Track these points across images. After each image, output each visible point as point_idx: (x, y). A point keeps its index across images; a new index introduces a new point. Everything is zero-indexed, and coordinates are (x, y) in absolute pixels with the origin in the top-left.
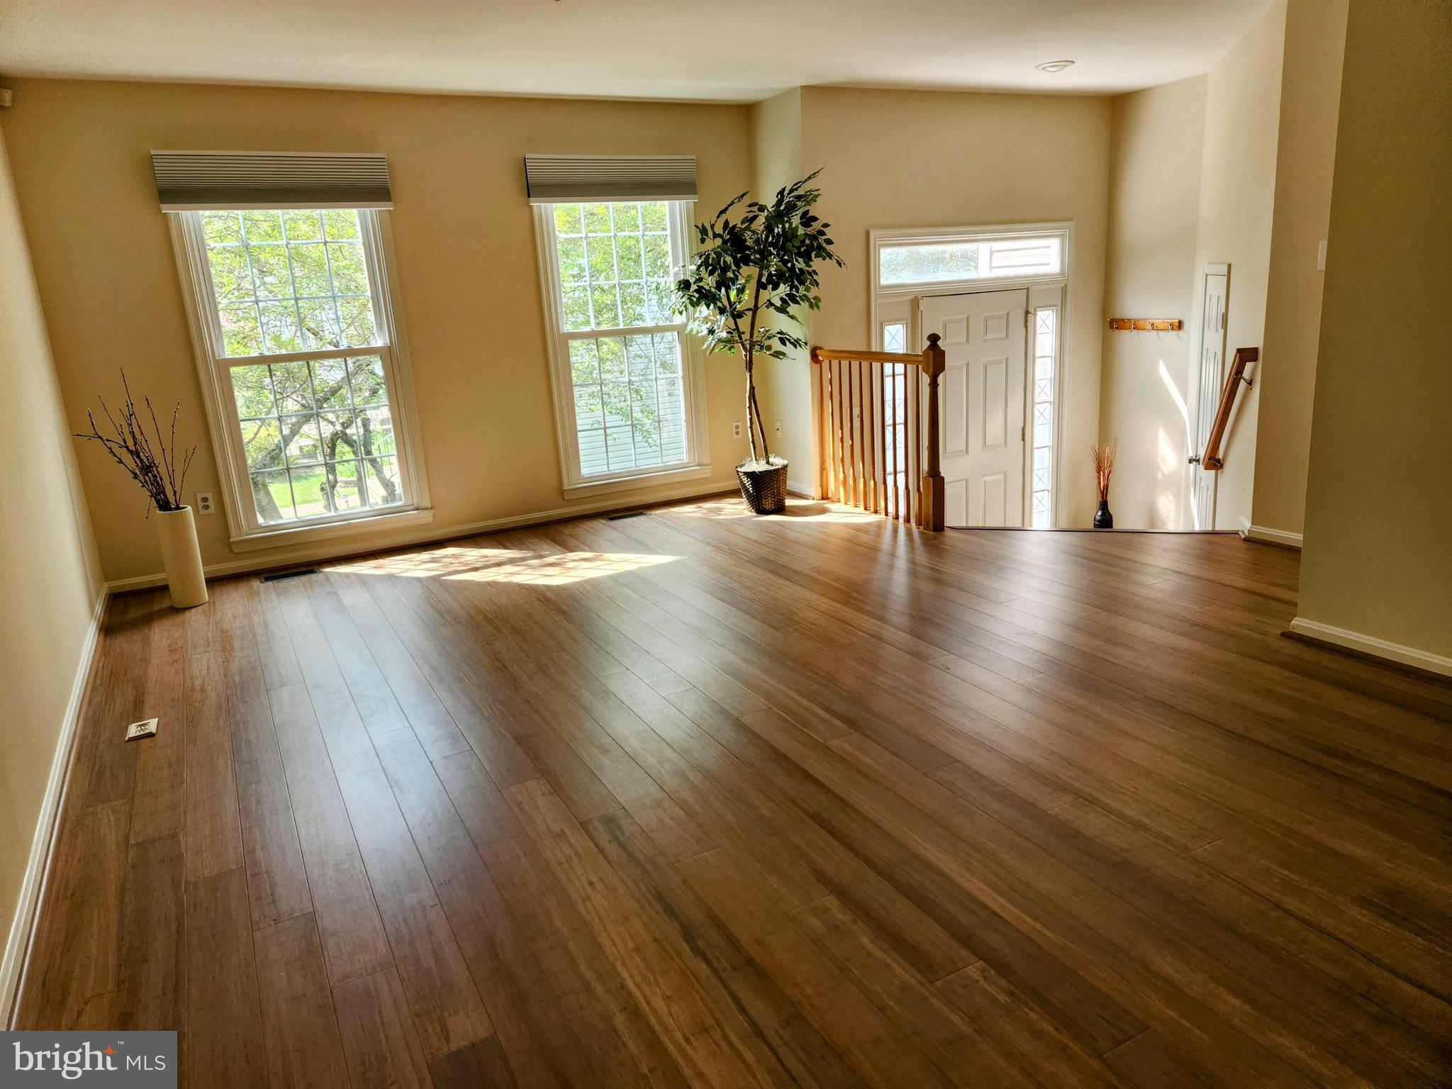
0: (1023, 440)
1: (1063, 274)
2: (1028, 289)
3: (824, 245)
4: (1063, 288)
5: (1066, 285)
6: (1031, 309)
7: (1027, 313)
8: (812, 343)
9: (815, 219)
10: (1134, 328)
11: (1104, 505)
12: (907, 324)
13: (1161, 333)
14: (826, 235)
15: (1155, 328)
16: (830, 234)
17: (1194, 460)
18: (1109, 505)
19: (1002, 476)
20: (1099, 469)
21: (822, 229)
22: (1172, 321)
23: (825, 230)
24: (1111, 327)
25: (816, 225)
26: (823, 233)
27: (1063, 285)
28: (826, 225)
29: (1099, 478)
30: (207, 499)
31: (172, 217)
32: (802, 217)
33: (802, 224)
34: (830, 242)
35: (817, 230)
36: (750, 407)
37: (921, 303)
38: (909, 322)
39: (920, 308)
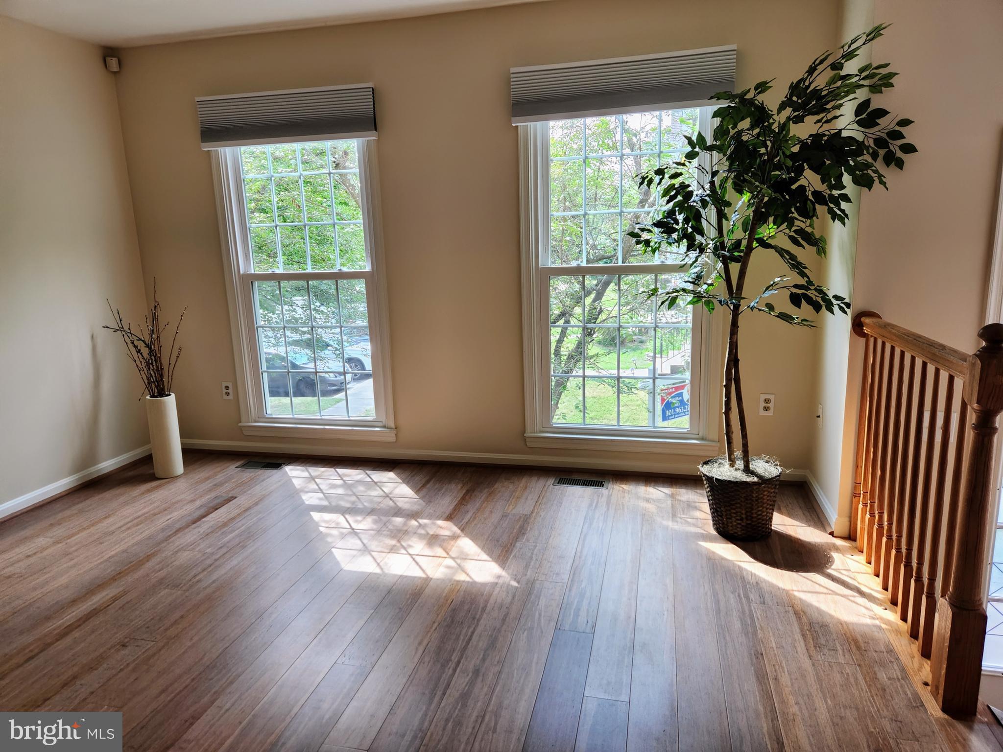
3: (899, 154)
8: (856, 306)
9: (882, 113)
14: (903, 137)
16: (910, 135)
21: (897, 128)
23: (903, 130)
25: (886, 123)
26: (897, 135)
28: (905, 123)
30: (228, 387)
31: (213, 154)
32: (858, 113)
33: (859, 123)
34: (909, 149)
35: (886, 131)
36: (728, 387)
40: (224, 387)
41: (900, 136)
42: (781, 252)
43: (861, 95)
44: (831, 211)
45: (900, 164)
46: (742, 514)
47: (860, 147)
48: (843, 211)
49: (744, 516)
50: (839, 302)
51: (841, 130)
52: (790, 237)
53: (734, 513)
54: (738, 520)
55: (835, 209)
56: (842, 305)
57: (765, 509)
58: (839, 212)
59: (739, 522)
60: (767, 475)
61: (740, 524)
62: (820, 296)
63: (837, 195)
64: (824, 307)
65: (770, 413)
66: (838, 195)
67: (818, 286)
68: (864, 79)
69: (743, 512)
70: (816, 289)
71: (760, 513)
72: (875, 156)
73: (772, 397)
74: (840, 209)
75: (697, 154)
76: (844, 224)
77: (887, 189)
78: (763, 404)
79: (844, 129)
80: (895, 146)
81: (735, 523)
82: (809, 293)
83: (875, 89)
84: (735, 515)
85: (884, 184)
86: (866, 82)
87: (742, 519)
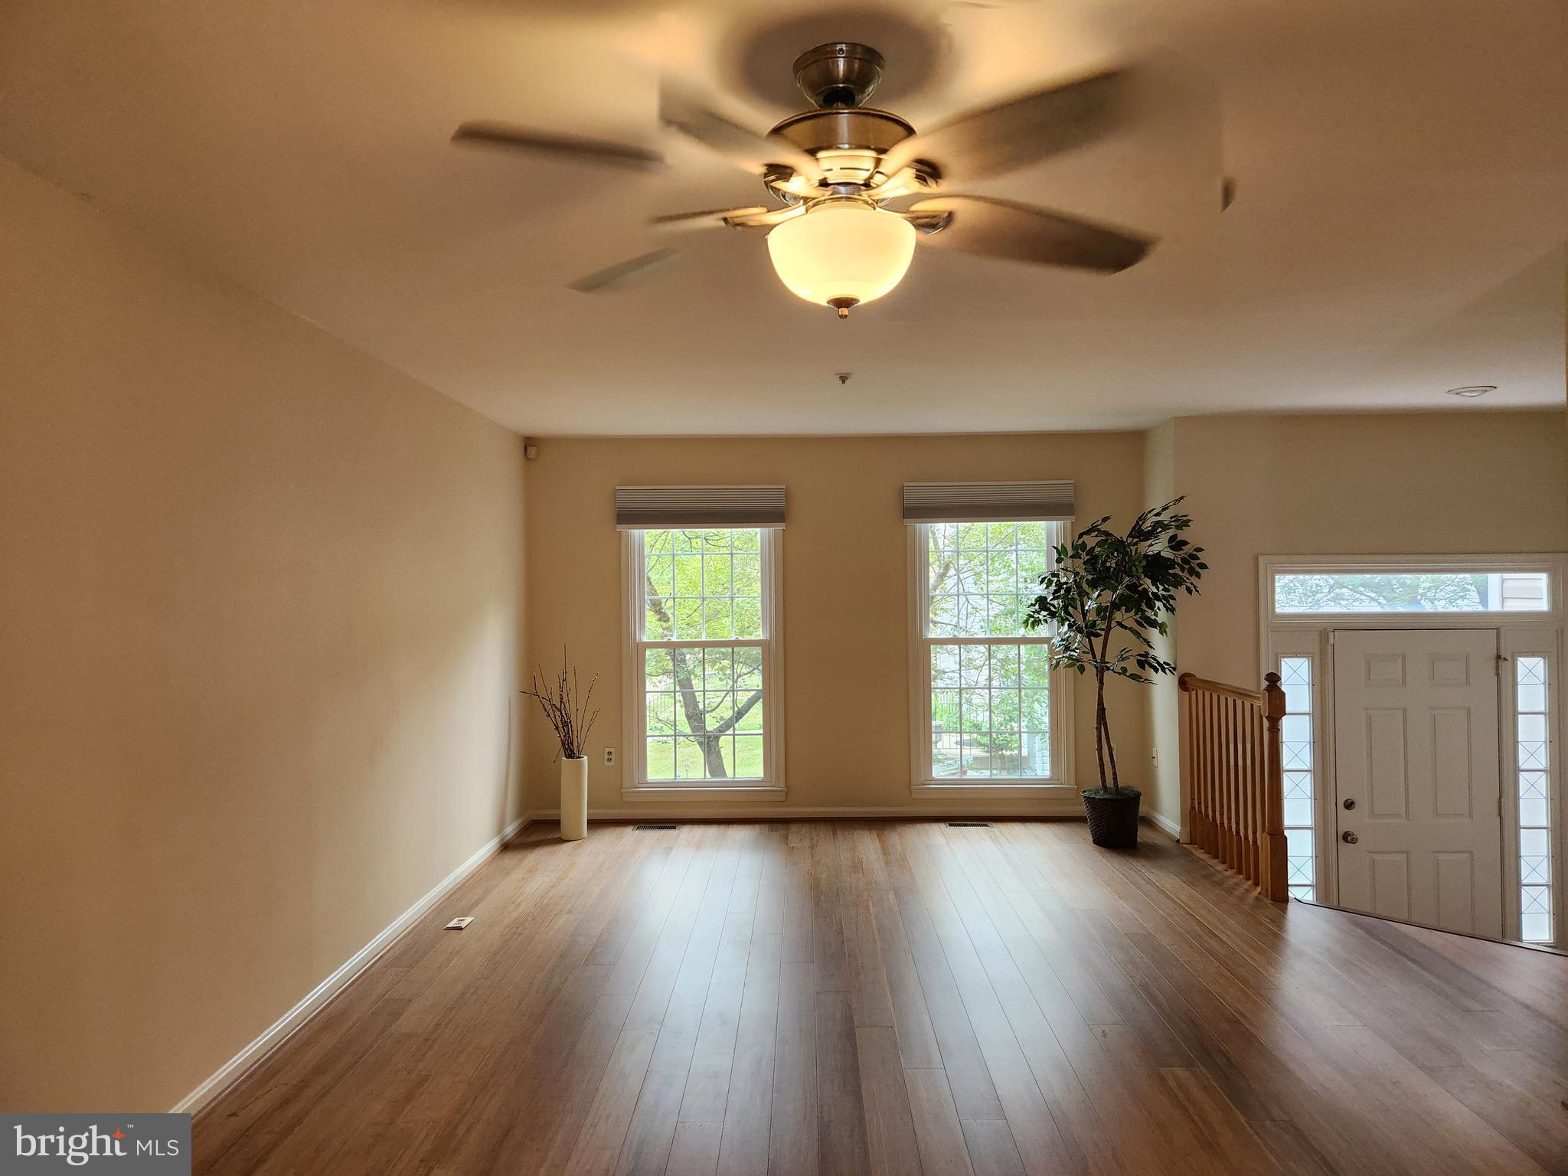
0: (1500, 814)
1: (1554, 615)
2: (1498, 629)
3: (1197, 569)
5: (1562, 628)
7: (1500, 657)
8: (1181, 670)
9: (1185, 543)
12: (1313, 657)
14: (1199, 559)
16: (1203, 557)
19: (1466, 857)
21: (1194, 553)
23: (1199, 554)
25: (1187, 549)
26: (1195, 557)
28: (1200, 550)
30: (611, 753)
31: (624, 533)
32: (1170, 542)
33: (1170, 547)
34: (1203, 566)
35: (1188, 554)
36: (1098, 729)
37: (1331, 635)
38: (1317, 656)
39: (1331, 641)
40: (606, 753)
41: (1197, 558)
42: (1131, 630)
43: (1171, 532)
45: (1198, 576)
47: (1171, 563)
48: (1171, 606)
51: (1160, 552)
52: (1136, 621)
68: (1173, 521)
72: (1183, 570)
74: (1170, 605)
75: (1063, 559)
79: (1162, 551)
80: (1194, 564)
83: (1178, 527)
85: (1198, 592)
86: (1173, 524)
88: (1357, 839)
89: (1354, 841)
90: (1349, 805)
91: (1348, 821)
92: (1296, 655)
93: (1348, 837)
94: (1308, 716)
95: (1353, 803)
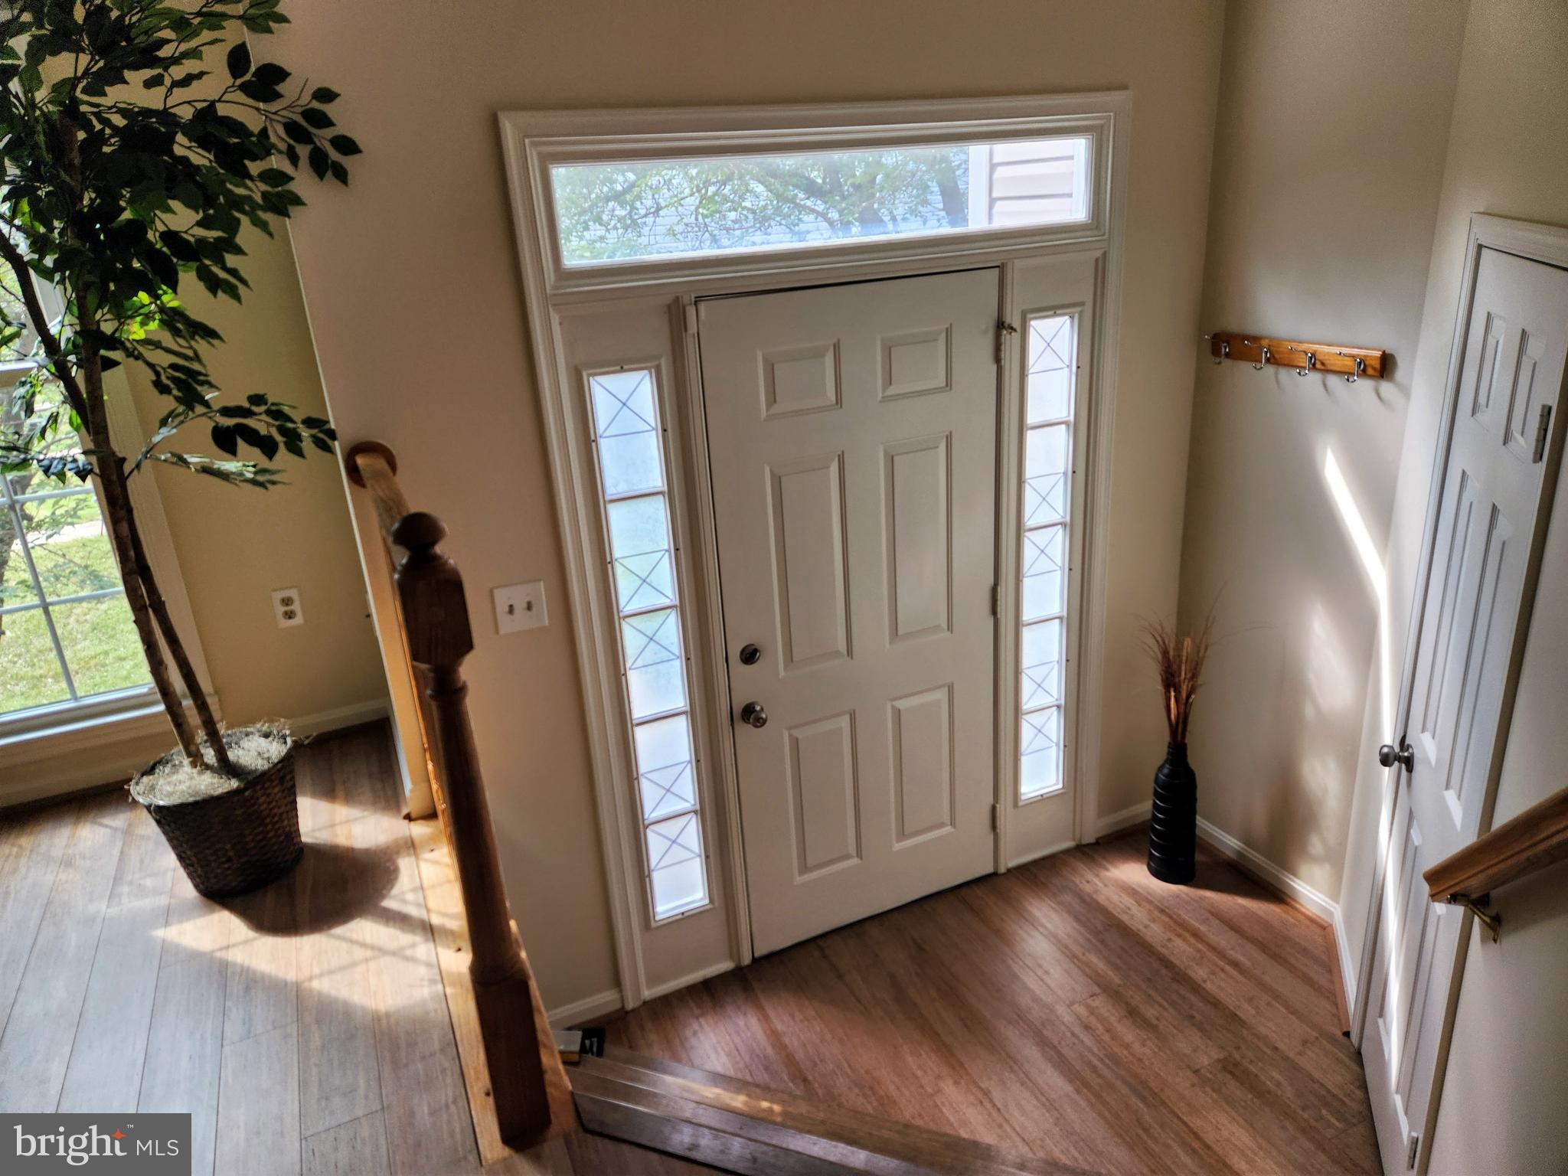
0: (994, 612)
1: (1097, 228)
2: (1001, 268)
3: (334, 155)
4: (1097, 260)
5: (1105, 254)
6: (1013, 318)
7: (1001, 326)
9: (279, 74)
10: (1268, 360)
11: (1178, 751)
12: (658, 367)
13: (1333, 381)
14: (332, 124)
15: (1318, 365)
16: (345, 118)
17: (1399, 759)
18: (1189, 752)
19: (941, 695)
20: (1170, 681)
21: (316, 105)
22: (1363, 352)
23: (328, 109)
24: (1216, 352)
25: (292, 95)
26: (321, 119)
27: (1098, 254)
28: (326, 95)
29: (1168, 700)
33: (244, 90)
34: (347, 146)
35: (300, 110)
37: (691, 311)
38: (665, 363)
39: (692, 328)
41: (323, 121)
44: (205, 275)
45: (342, 175)
46: (227, 851)
48: (233, 272)
49: (231, 854)
50: (314, 431)
51: (213, 103)
53: (212, 855)
54: (222, 863)
55: (215, 269)
56: (321, 435)
57: (269, 827)
58: (222, 275)
59: (226, 866)
60: (261, 765)
61: (229, 868)
62: (277, 423)
63: (212, 240)
64: (282, 447)
65: (299, 620)
66: (215, 239)
67: (273, 404)
69: (228, 847)
70: (268, 412)
71: (260, 837)
72: (294, 158)
73: (293, 593)
74: (225, 268)
76: (237, 298)
77: (271, 235)
78: (281, 609)
79: (219, 101)
80: (323, 137)
81: (219, 871)
82: (250, 422)
83: (255, 24)
84: (214, 858)
87: (229, 860)
88: (764, 721)
89: (760, 722)
90: (750, 655)
91: (748, 684)
92: (622, 365)
93: (750, 714)
94: (661, 497)
95: (755, 651)
